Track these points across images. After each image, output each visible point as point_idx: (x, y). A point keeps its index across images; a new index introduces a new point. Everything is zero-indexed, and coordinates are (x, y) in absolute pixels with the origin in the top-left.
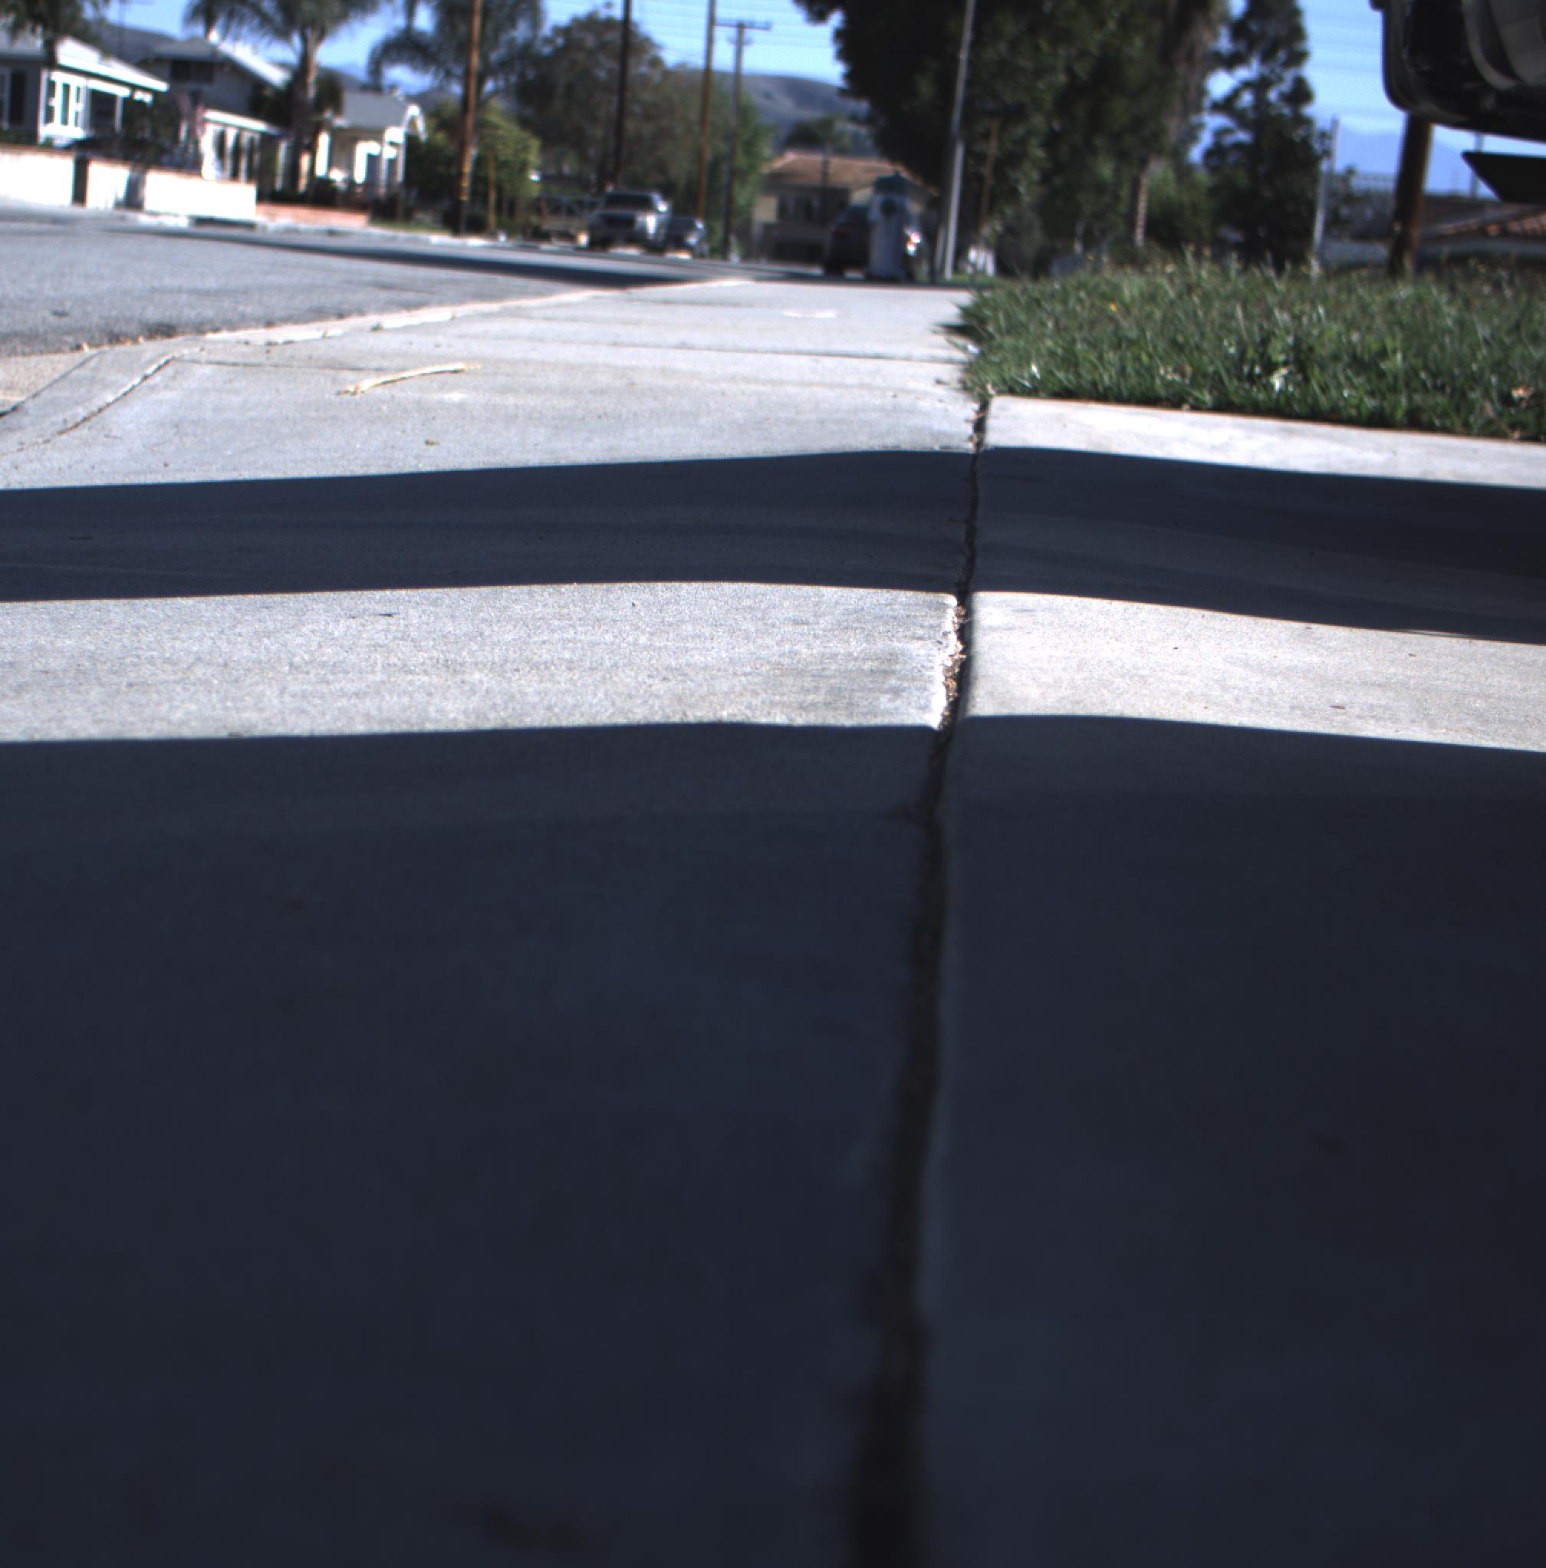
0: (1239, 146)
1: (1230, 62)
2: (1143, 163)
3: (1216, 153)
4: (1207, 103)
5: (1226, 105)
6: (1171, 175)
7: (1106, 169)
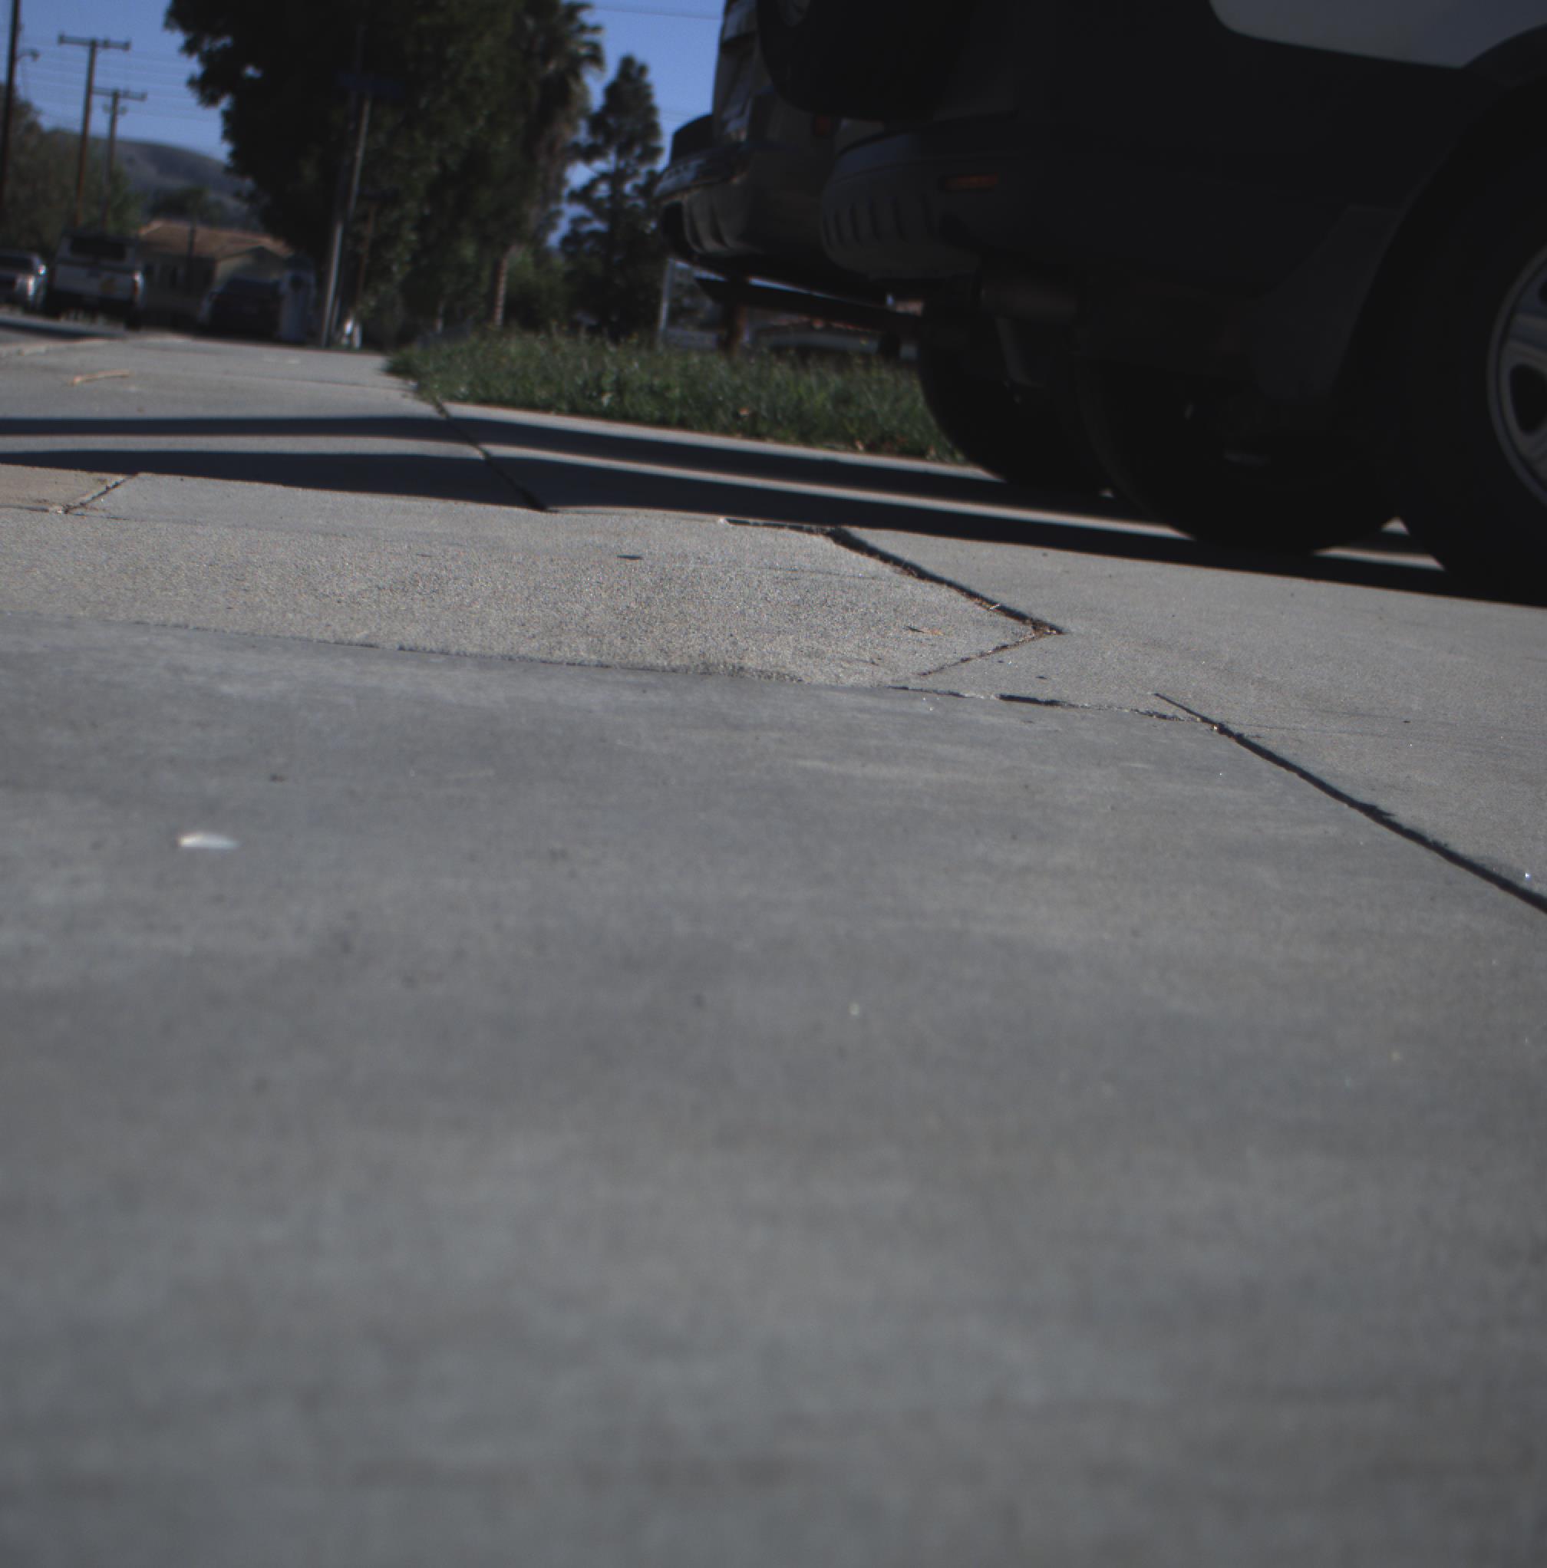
0: (594, 234)
1: (589, 154)
2: (505, 247)
3: (572, 240)
4: (565, 192)
5: (583, 195)
6: (529, 260)
7: (468, 251)
